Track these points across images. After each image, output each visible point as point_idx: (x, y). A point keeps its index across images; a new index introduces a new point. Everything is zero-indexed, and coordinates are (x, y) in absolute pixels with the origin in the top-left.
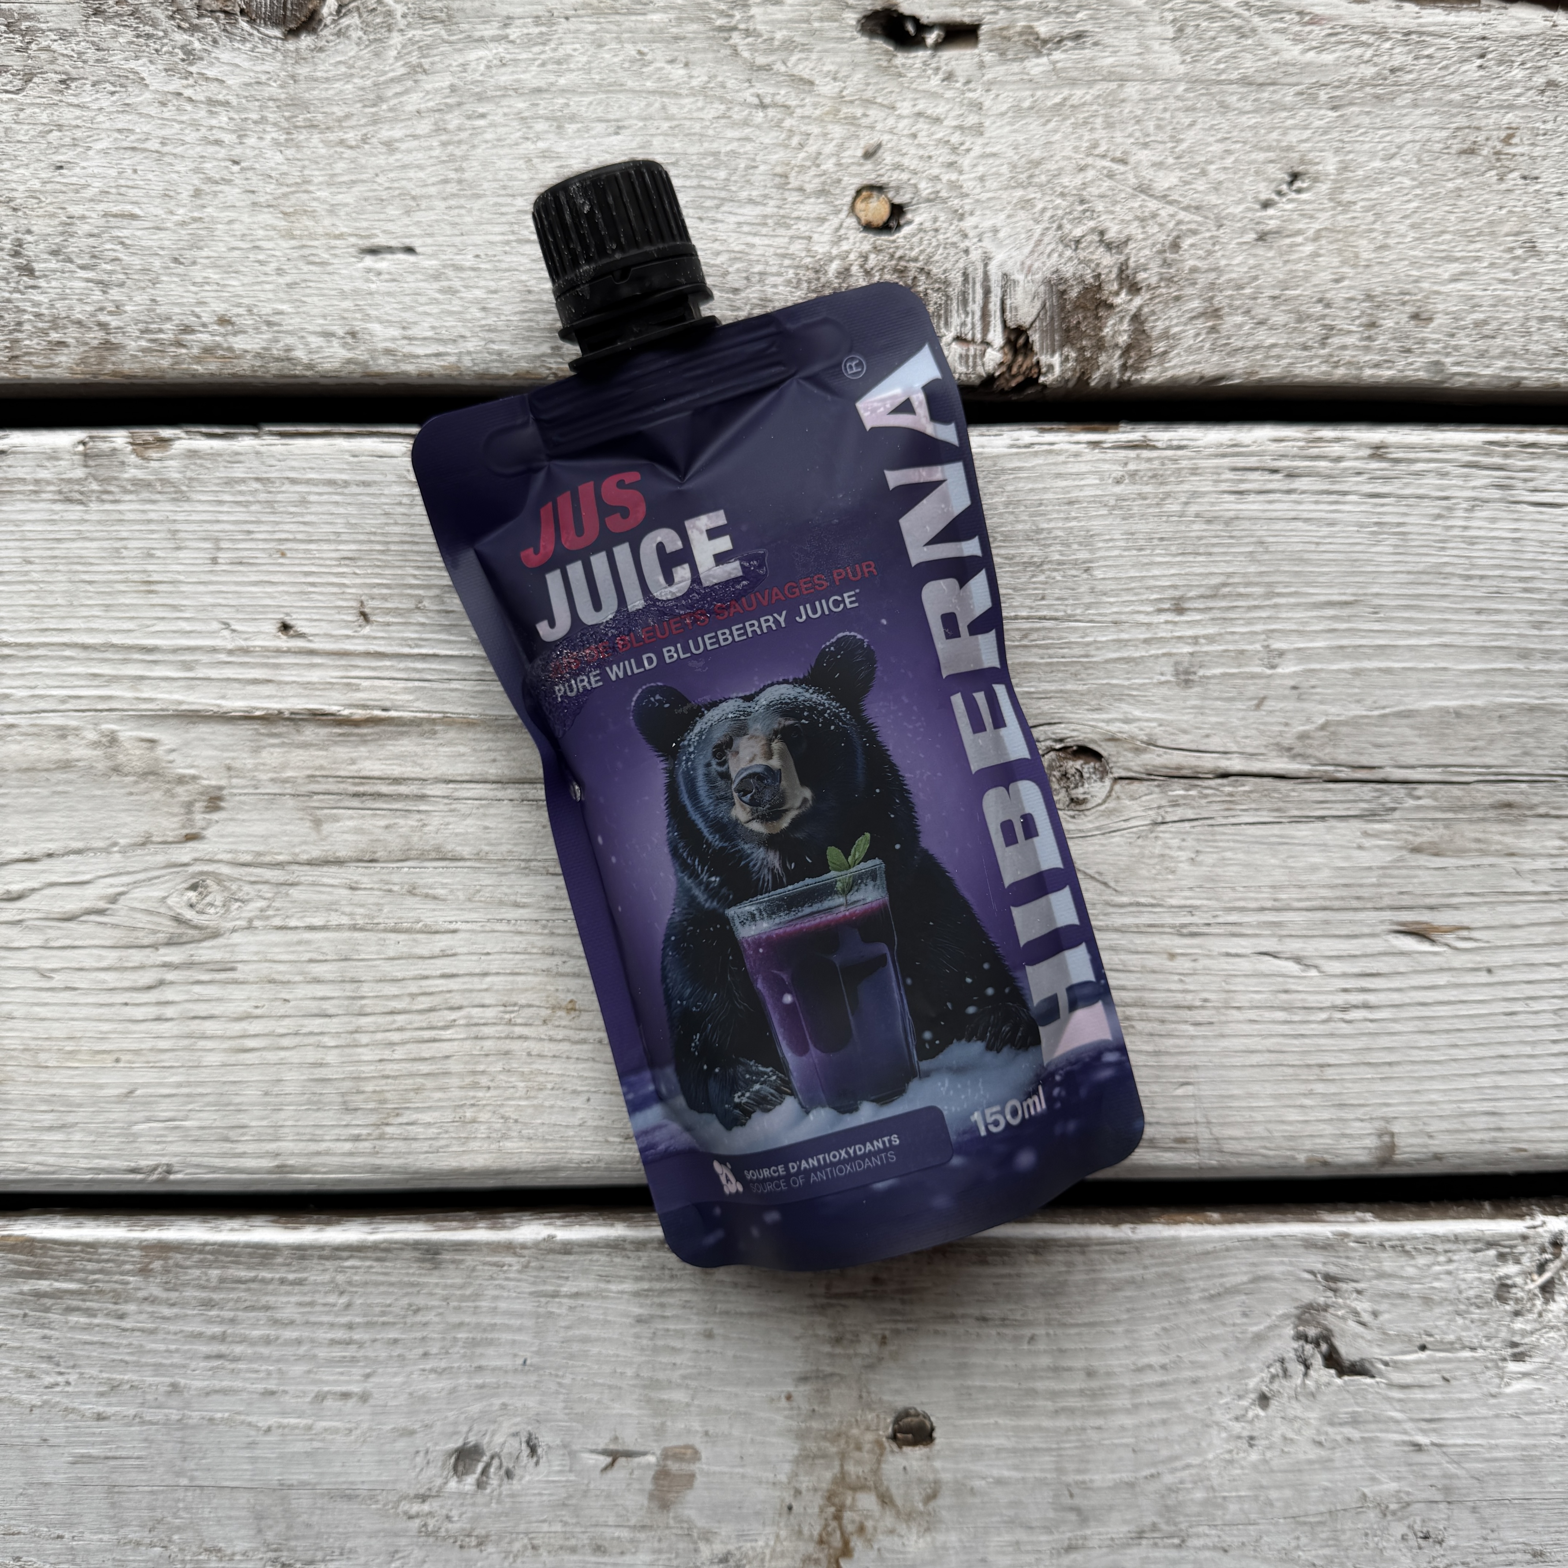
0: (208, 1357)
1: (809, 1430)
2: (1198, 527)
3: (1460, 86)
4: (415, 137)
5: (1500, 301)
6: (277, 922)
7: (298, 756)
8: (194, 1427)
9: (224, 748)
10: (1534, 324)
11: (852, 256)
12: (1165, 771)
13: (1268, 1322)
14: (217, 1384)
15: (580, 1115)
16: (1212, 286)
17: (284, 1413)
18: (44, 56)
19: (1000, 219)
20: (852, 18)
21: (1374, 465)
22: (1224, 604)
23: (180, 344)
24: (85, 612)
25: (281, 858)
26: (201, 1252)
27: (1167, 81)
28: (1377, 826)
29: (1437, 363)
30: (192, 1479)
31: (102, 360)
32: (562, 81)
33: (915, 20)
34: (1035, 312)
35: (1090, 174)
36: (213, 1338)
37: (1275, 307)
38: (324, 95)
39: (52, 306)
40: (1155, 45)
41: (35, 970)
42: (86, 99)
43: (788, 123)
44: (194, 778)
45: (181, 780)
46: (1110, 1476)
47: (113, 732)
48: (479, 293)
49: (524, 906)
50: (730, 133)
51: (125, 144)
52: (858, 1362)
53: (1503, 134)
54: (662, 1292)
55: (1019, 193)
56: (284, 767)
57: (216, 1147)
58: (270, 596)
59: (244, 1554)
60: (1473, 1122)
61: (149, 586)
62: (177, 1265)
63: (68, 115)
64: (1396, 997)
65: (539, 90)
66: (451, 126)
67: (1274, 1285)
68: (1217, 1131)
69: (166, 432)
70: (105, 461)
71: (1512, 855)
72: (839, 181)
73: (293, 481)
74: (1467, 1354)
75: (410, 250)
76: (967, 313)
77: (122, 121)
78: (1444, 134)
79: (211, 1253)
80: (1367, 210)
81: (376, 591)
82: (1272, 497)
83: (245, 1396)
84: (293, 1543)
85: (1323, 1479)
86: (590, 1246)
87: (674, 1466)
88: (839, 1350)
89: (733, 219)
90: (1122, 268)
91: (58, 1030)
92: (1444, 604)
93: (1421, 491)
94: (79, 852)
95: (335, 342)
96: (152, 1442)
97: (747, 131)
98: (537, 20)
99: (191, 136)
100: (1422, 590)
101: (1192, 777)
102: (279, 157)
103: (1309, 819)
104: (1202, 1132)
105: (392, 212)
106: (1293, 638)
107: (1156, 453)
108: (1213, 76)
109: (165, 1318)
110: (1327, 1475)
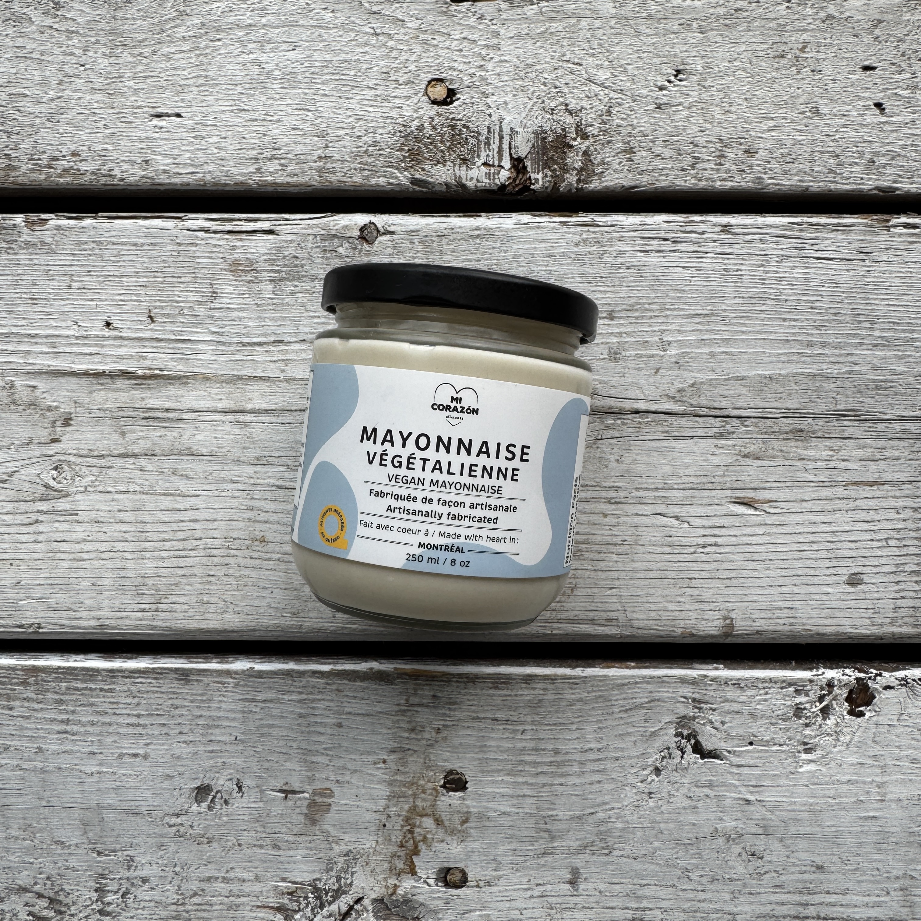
0: (59, 733)
1: (396, 780)
2: (623, 270)
3: (776, 19)
4: (182, 52)
5: (797, 142)
6: (101, 488)
7: (112, 396)
8: (50, 772)
9: (72, 391)
10: (817, 156)
11: (425, 118)
12: (602, 410)
13: (660, 726)
14: (64, 748)
15: (268, 600)
16: (630, 135)
17: (100, 765)
19: (509, 98)
21: (723, 236)
22: (636, 314)
23: (50, 167)
25: (103, 453)
26: (56, 673)
27: (606, 18)
28: (723, 442)
29: (759, 178)
30: (49, 801)
31: (8, 175)
32: (263, 20)
34: (528, 149)
35: (560, 72)
36: (62, 721)
37: (665, 146)
38: (131, 27)
43: (390, 43)
44: (57, 407)
45: (49, 409)
46: (568, 813)
47: (12, 381)
48: (215, 139)
49: (237, 482)
50: (357, 50)
51: (21, 55)
52: (424, 742)
53: (800, 46)
54: (314, 701)
55: (520, 82)
56: (106, 402)
57: (65, 614)
58: (100, 307)
59: (76, 845)
60: (778, 613)
61: (33, 300)
62: (43, 680)
64: (733, 540)
65: (250, 25)
66: (201, 46)
67: (663, 704)
68: (629, 615)
69: (44, 216)
70: (10, 231)
71: (803, 459)
72: (418, 76)
73: (113, 243)
74: (777, 748)
75: (178, 115)
76: (490, 150)
77: (19, 42)
78: (766, 46)
79: (62, 673)
80: (720, 90)
81: (158, 304)
82: (664, 254)
83: (79, 755)
84: (104, 840)
86: (273, 674)
87: (318, 799)
88: (413, 736)
89: (358, 97)
90: (578, 125)
92: (763, 315)
93: (751, 251)
95: (136, 166)
96: (26, 780)
97: (367, 48)
99: (57, 50)
100: (751, 307)
101: (619, 413)
102: (106, 62)
103: (684, 438)
104: (620, 615)
105: (168, 94)
106: (676, 334)
107: (598, 229)
108: (631, 15)
109: (35, 710)
110: (694, 816)
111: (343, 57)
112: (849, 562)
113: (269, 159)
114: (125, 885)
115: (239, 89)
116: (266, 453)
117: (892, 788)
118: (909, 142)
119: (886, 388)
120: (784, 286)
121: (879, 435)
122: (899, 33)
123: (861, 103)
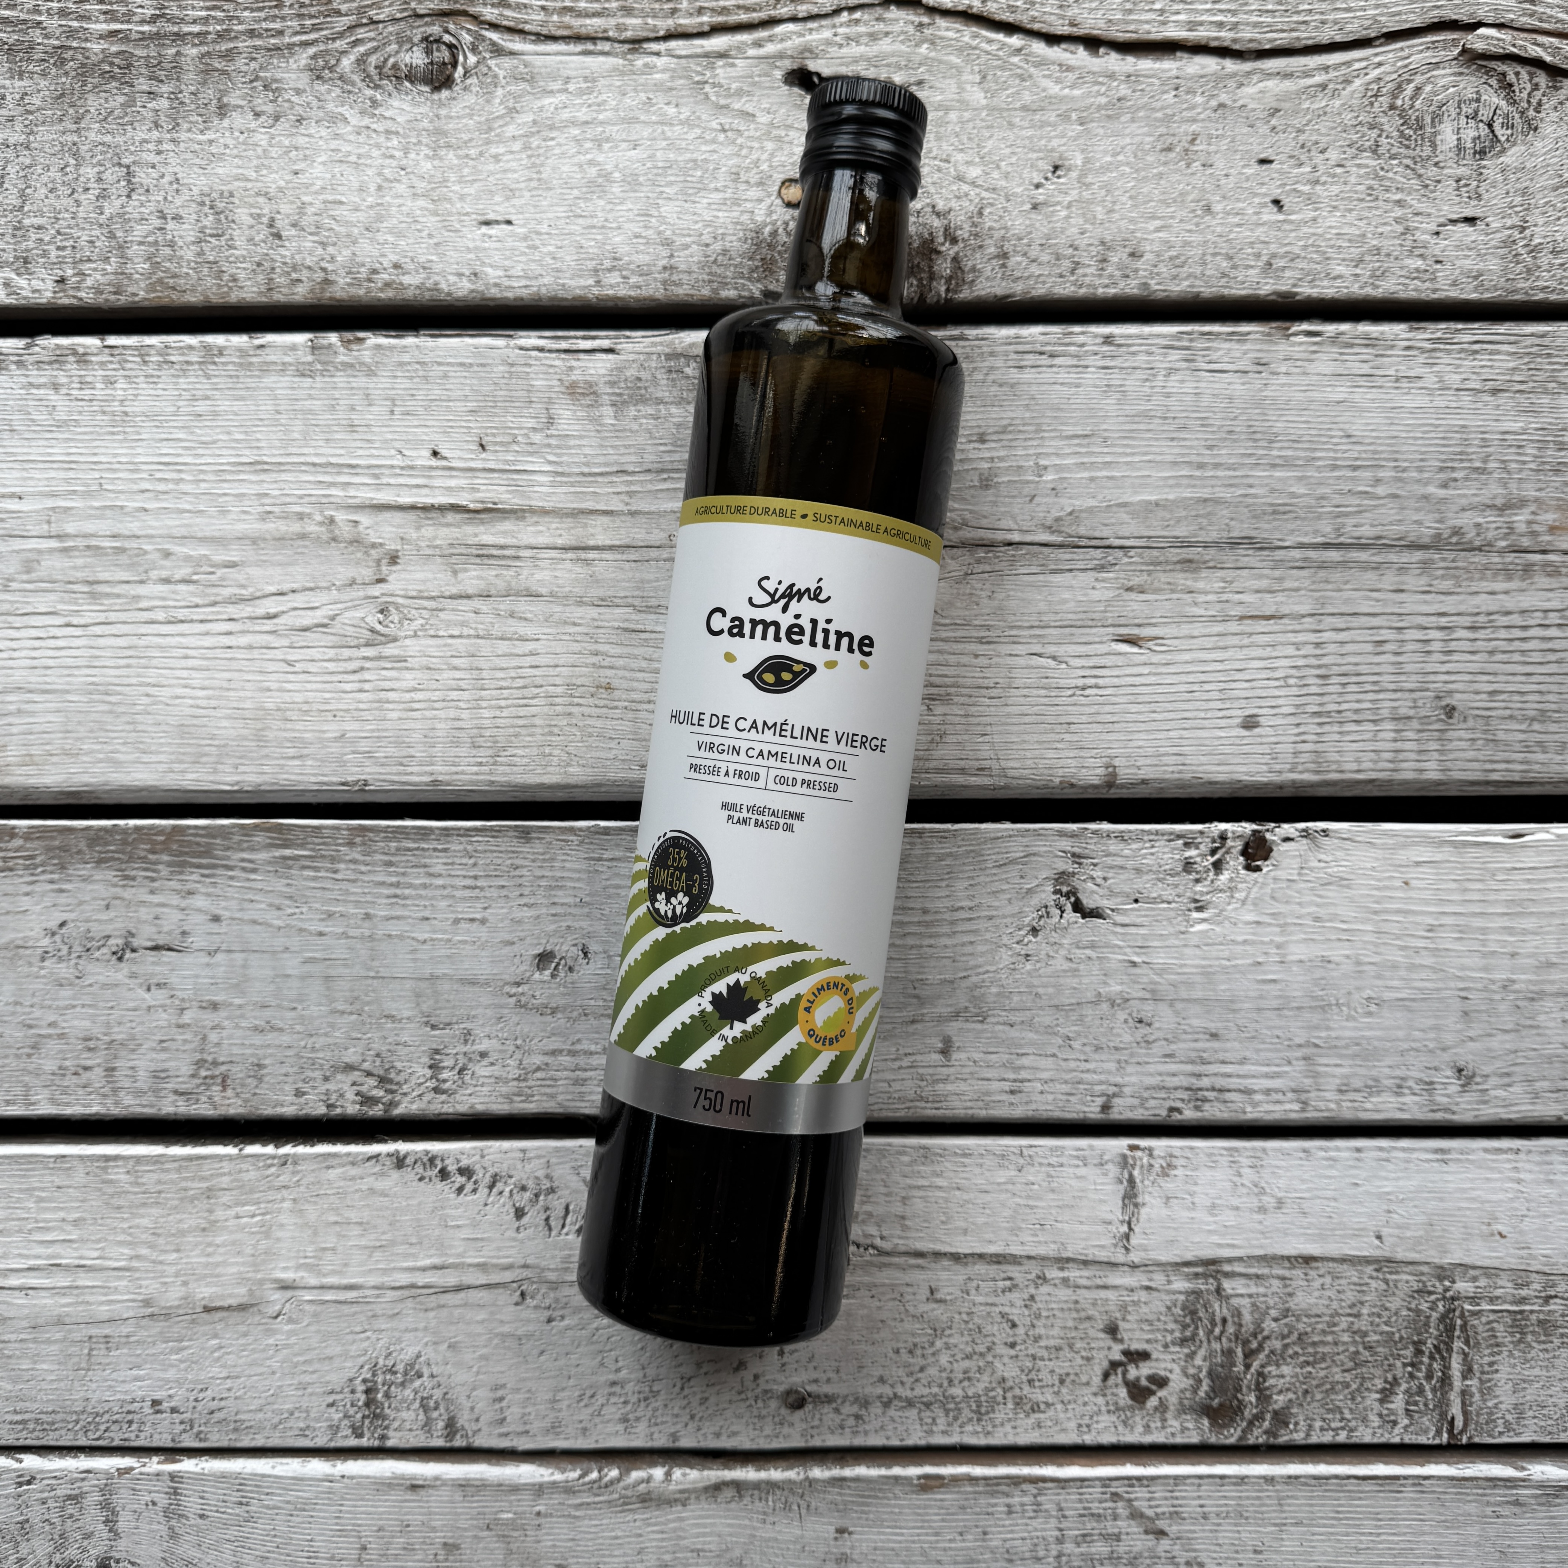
0: (388, 897)
2: (994, 388)
3: (1162, 108)
4: (512, 152)
5: (1186, 244)
6: (432, 632)
7: (443, 532)
8: (379, 940)
9: (399, 526)
10: (1209, 258)
11: (779, 223)
12: (973, 542)
13: (1037, 882)
14: (393, 913)
15: (614, 752)
16: (1002, 238)
17: (434, 931)
18: (286, 105)
20: (779, 74)
21: (1105, 348)
22: (1010, 437)
23: (370, 280)
24: (314, 443)
25: (433, 594)
26: (383, 831)
27: (976, 109)
28: (1105, 575)
29: (1145, 284)
30: (377, 972)
31: (323, 290)
32: (601, 117)
33: (818, 75)
35: (927, 170)
36: (392, 885)
37: (1042, 250)
38: (456, 127)
39: (293, 258)
40: (968, 87)
41: (285, 661)
42: (312, 131)
43: (739, 141)
44: (381, 545)
45: (374, 546)
46: (938, 977)
47: (332, 516)
48: (551, 249)
49: (579, 625)
50: (704, 148)
51: (336, 158)
53: (1190, 138)
56: (435, 538)
57: (395, 769)
58: (426, 434)
59: (408, 1019)
60: (1165, 759)
61: (352, 427)
63: (301, 141)
64: (1116, 681)
65: (587, 123)
66: (533, 146)
67: (1040, 859)
68: (1004, 764)
69: (361, 335)
70: (324, 351)
71: (1191, 592)
72: (772, 176)
73: (439, 364)
74: (1165, 905)
75: (509, 222)
77: (334, 144)
78: (1151, 139)
79: (389, 832)
80: (1100, 188)
81: (489, 431)
82: (1040, 369)
83: (410, 921)
84: (438, 1012)
85: (1074, 982)
86: (619, 829)
89: (705, 201)
90: (947, 229)
91: (298, 697)
92: (1149, 435)
93: (1135, 364)
94: (311, 589)
95: (464, 279)
96: (353, 949)
97: (713, 147)
98: (586, 79)
99: (375, 153)
100: (1135, 427)
101: (990, 545)
102: (429, 165)
103: (1062, 571)
104: (994, 765)
105: (498, 199)
106: (1053, 458)
107: (967, 343)
108: (1004, 106)
109: (362, 873)
110: (1077, 980)
111: (688, 156)
112: (1243, 704)
113: (609, 270)
114: (462, 1061)
115: (576, 192)
116: (610, 593)
117: (1292, 948)
118: (1310, 242)
119: (1284, 513)
120: (1171, 402)
121: (1277, 565)
122: (1297, 122)
123: (1257, 200)
